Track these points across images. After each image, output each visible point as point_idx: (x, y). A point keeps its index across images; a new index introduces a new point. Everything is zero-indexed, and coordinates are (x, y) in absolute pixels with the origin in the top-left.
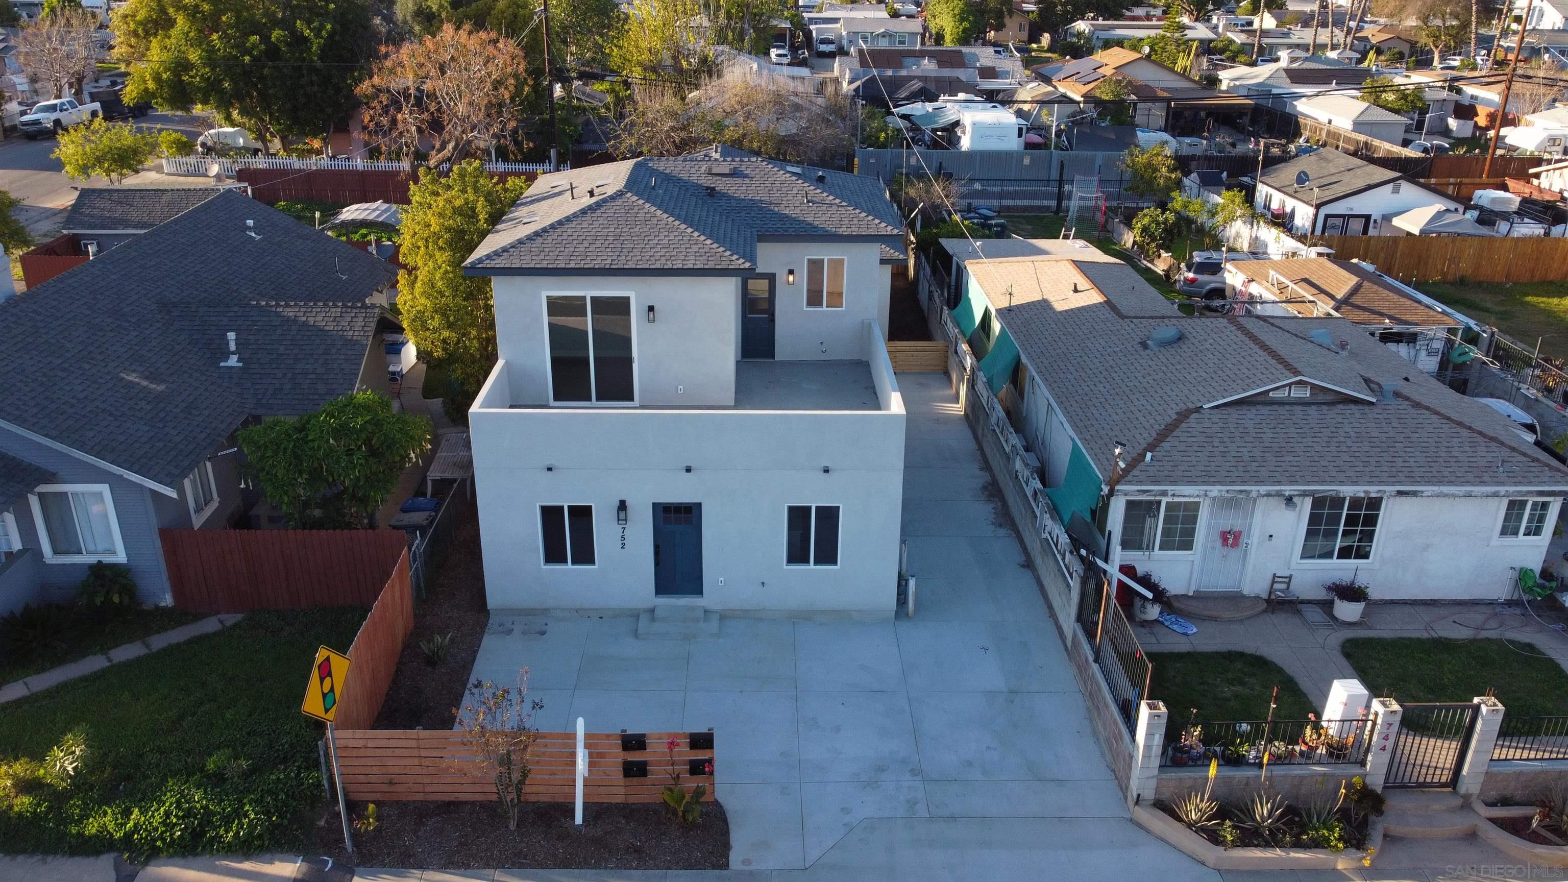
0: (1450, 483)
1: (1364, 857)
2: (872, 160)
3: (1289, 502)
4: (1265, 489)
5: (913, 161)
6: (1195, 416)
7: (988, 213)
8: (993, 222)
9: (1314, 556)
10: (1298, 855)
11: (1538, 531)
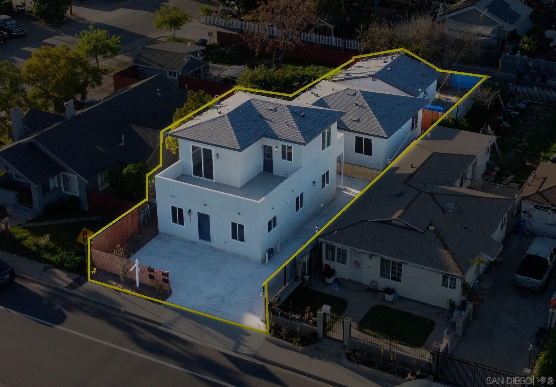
0: (419, 264)
1: (300, 348)
2: (510, 61)
3: (371, 257)
4: (361, 250)
5: (531, 64)
6: (363, 223)
7: (522, 106)
8: (512, 113)
9: (384, 277)
10: (286, 343)
11: (454, 288)
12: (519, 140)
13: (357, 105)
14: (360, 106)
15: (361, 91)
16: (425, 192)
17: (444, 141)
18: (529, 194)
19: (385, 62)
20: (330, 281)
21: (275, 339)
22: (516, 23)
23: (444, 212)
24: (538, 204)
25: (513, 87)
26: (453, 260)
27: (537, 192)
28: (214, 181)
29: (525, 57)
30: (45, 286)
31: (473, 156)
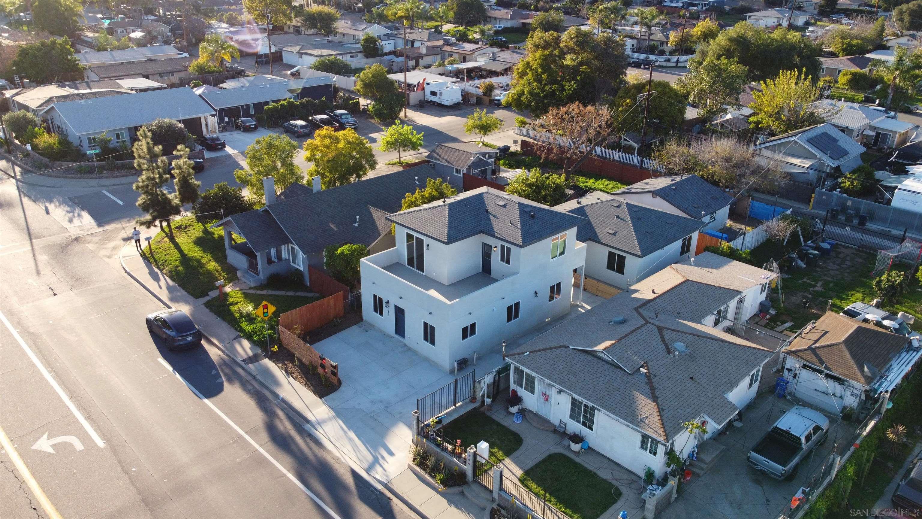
0: (614, 414)
1: (441, 488)
2: (824, 197)
3: (560, 392)
4: (549, 382)
5: (849, 203)
6: (564, 348)
7: (826, 246)
8: (811, 251)
9: (574, 420)
10: (427, 477)
11: (655, 454)
12: (813, 283)
13: (618, 217)
14: (621, 219)
15: (627, 204)
16: (652, 324)
17: (710, 270)
18: (798, 349)
19: (672, 180)
20: (514, 410)
21: (417, 469)
22: (841, 159)
23: (669, 353)
24: (808, 364)
25: (819, 224)
26: (659, 418)
27: (810, 348)
28: (424, 274)
29: (845, 195)
30: (227, 355)
31: (737, 291)
